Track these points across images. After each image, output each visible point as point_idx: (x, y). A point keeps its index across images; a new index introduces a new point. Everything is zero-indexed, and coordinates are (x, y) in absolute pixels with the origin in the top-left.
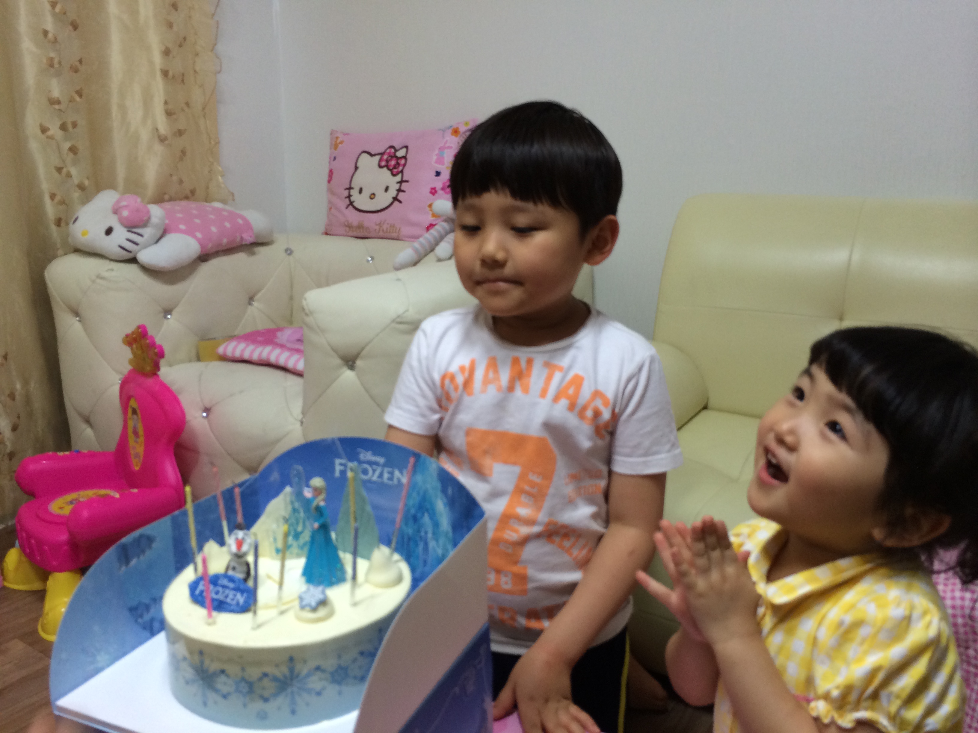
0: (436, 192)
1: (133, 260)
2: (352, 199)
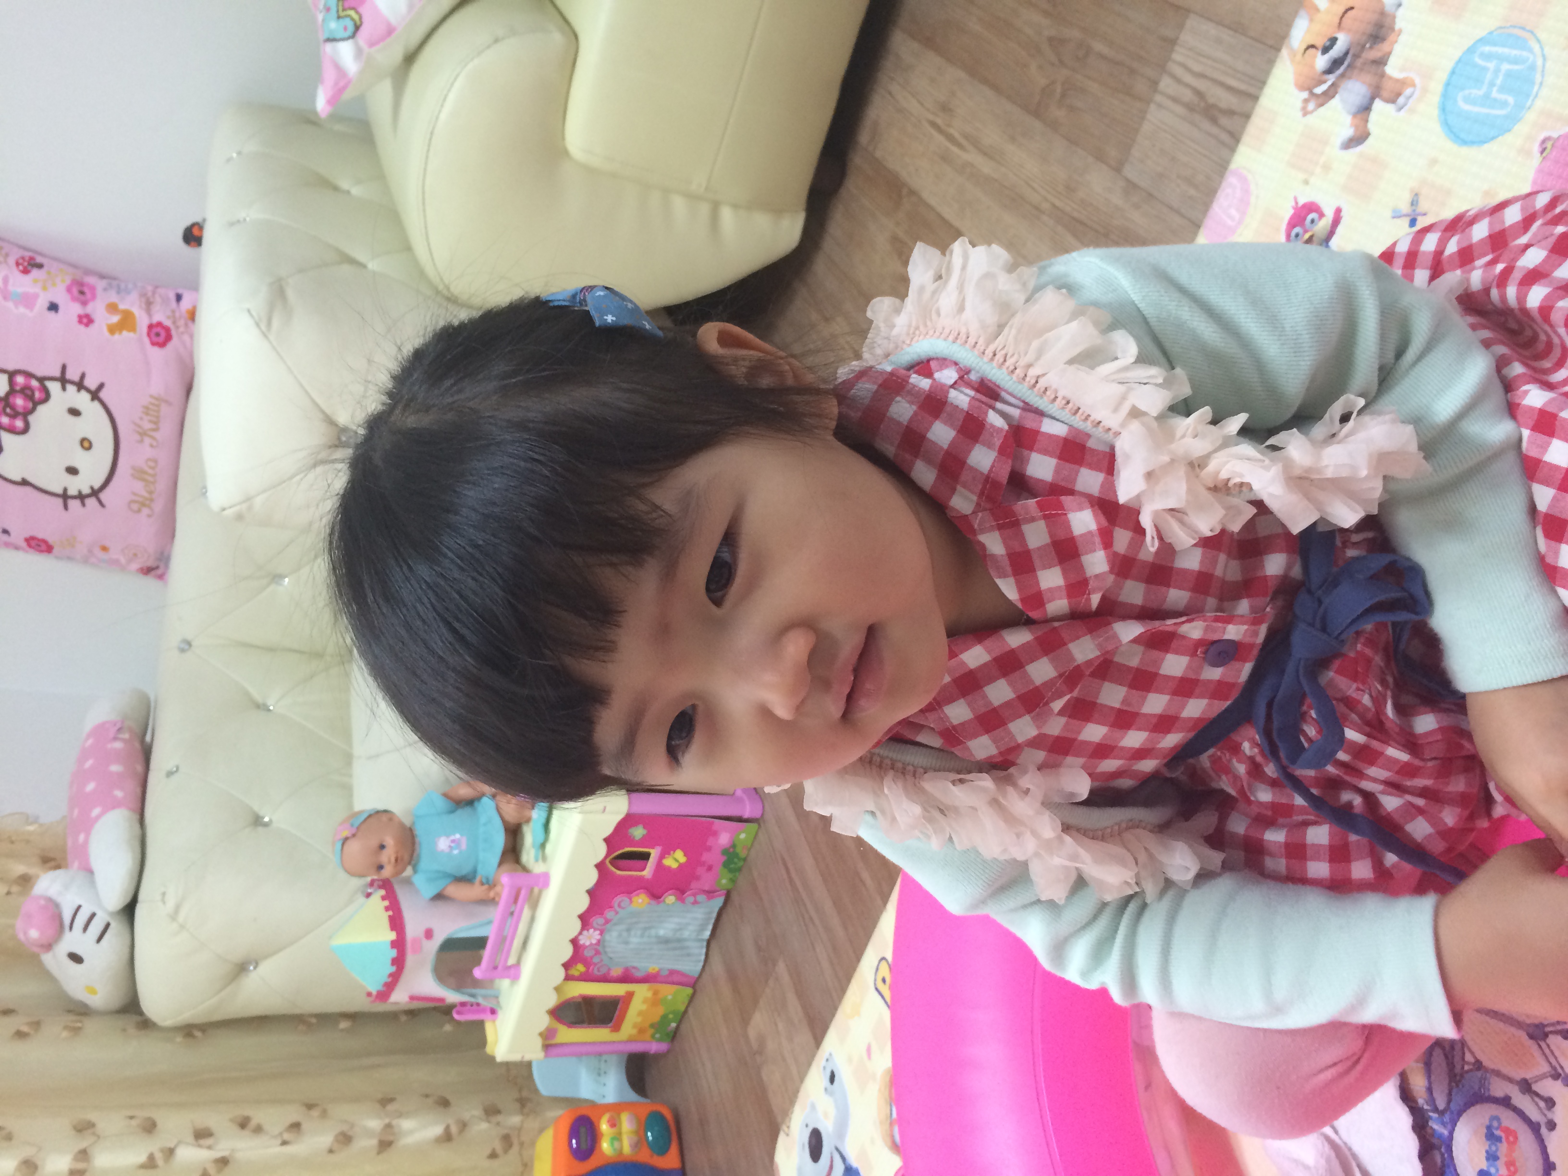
0: (86, 316)
2: (86, 491)
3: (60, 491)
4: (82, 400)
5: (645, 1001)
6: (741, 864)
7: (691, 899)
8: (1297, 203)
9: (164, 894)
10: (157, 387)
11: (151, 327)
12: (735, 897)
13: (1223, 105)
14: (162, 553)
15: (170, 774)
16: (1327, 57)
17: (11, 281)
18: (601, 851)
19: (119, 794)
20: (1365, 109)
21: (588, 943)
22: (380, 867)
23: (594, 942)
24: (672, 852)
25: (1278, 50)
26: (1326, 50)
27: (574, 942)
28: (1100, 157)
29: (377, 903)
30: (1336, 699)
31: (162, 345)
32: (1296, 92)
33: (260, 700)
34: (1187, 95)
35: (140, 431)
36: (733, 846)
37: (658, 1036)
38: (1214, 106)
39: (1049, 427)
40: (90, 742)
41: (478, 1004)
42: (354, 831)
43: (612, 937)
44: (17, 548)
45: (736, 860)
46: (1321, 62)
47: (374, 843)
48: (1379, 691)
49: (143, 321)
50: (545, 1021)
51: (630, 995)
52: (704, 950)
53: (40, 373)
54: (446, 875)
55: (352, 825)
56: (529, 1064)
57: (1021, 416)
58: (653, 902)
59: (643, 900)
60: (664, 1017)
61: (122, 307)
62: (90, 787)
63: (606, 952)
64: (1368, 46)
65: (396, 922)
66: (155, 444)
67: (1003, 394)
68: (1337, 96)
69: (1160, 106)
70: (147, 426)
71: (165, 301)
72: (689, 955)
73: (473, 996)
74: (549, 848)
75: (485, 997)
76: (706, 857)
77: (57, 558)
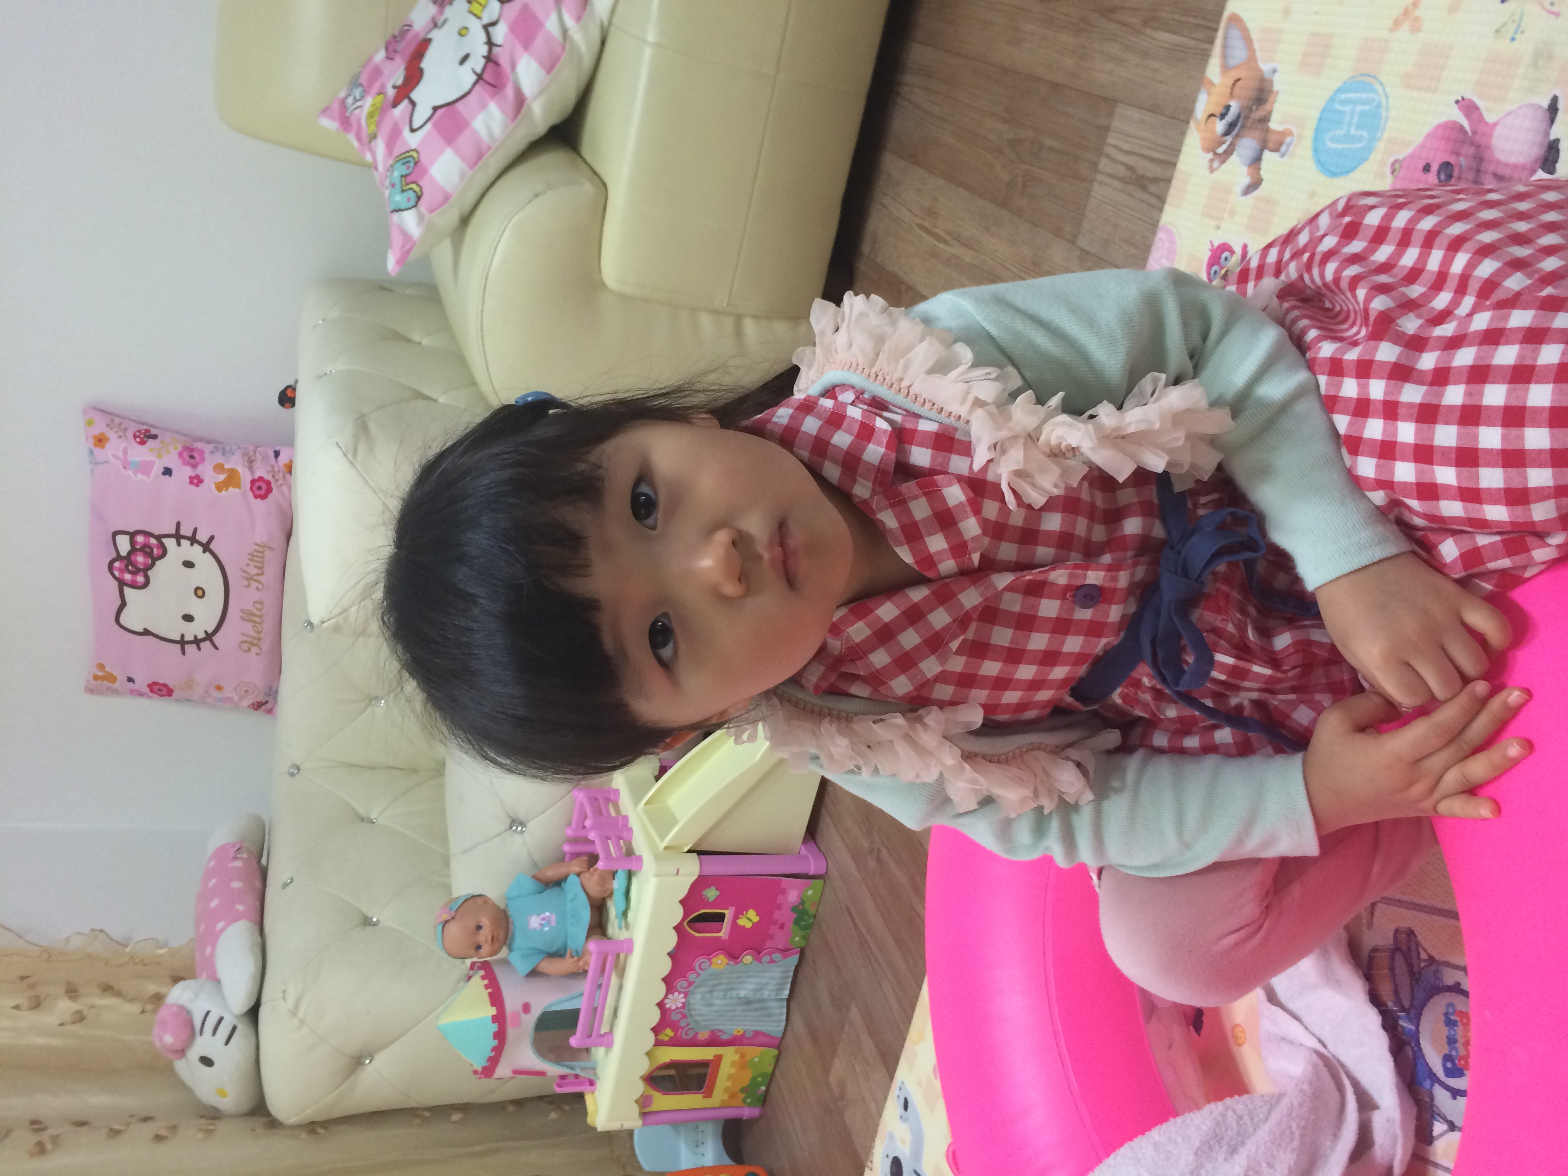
3: (178, 638)
4: (195, 553)
5: (734, 1063)
6: (812, 920)
7: (767, 958)
8: (1212, 246)
9: (284, 992)
10: (260, 536)
11: (253, 482)
12: (808, 954)
13: (1150, 175)
14: (271, 689)
15: (285, 885)
16: (1224, 122)
17: (130, 452)
18: (678, 914)
19: (240, 907)
20: (1256, 161)
21: (673, 1007)
22: (479, 947)
23: (680, 1005)
24: (745, 912)
25: (1188, 123)
26: (1223, 116)
27: (661, 1005)
28: (1058, 233)
29: (478, 983)
30: (1207, 631)
31: (264, 497)
32: (1203, 154)
33: (364, 815)
34: (1122, 171)
35: (248, 576)
36: (802, 903)
37: (749, 1100)
38: (1143, 177)
39: (924, 426)
40: (212, 863)
41: (577, 1076)
42: (453, 914)
43: (696, 999)
44: (141, 695)
45: (806, 917)
46: (1220, 126)
47: (472, 924)
48: (1240, 619)
49: (246, 477)
50: (640, 1088)
51: (719, 1058)
52: (785, 1010)
53: (156, 533)
54: (541, 952)
55: (451, 909)
56: (631, 1133)
57: (903, 421)
58: (732, 963)
59: (722, 962)
60: (754, 1080)
61: (227, 466)
62: (215, 903)
63: (691, 1016)
64: (1254, 107)
65: (496, 999)
66: (260, 587)
67: (890, 407)
68: (1235, 153)
69: (1101, 183)
70: (254, 571)
71: (265, 457)
72: (770, 1015)
73: (572, 1068)
74: (630, 915)
75: (582, 1069)
76: (778, 915)
77: (178, 700)
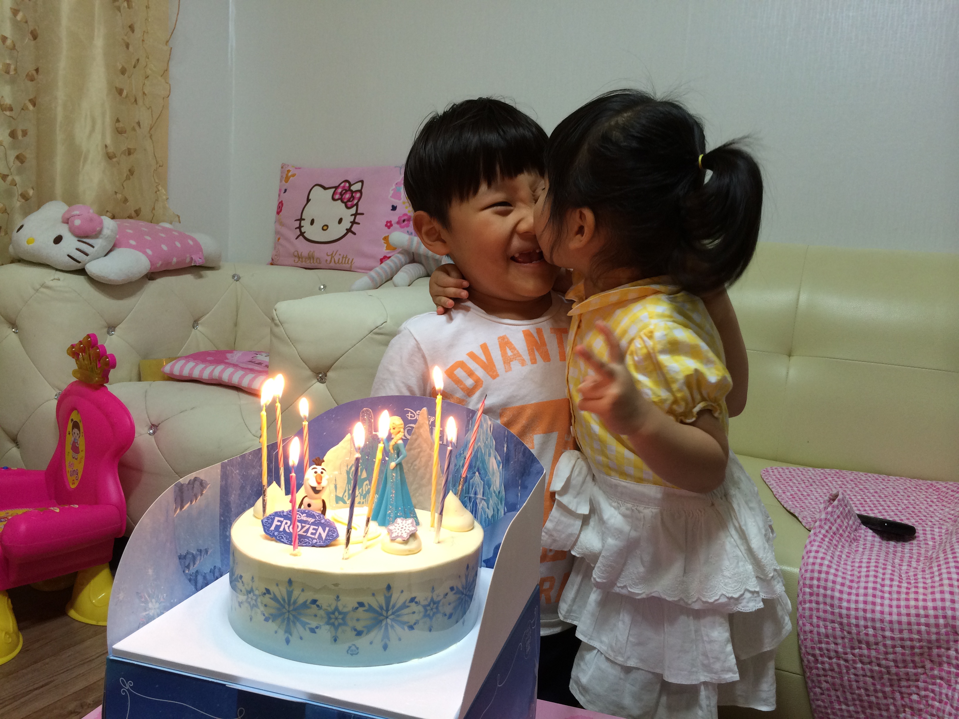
0: (391, 225)
1: (82, 272)
2: (303, 230)
3: (303, 217)
4: (346, 224)
35: (334, 254)
44: (279, 197)
